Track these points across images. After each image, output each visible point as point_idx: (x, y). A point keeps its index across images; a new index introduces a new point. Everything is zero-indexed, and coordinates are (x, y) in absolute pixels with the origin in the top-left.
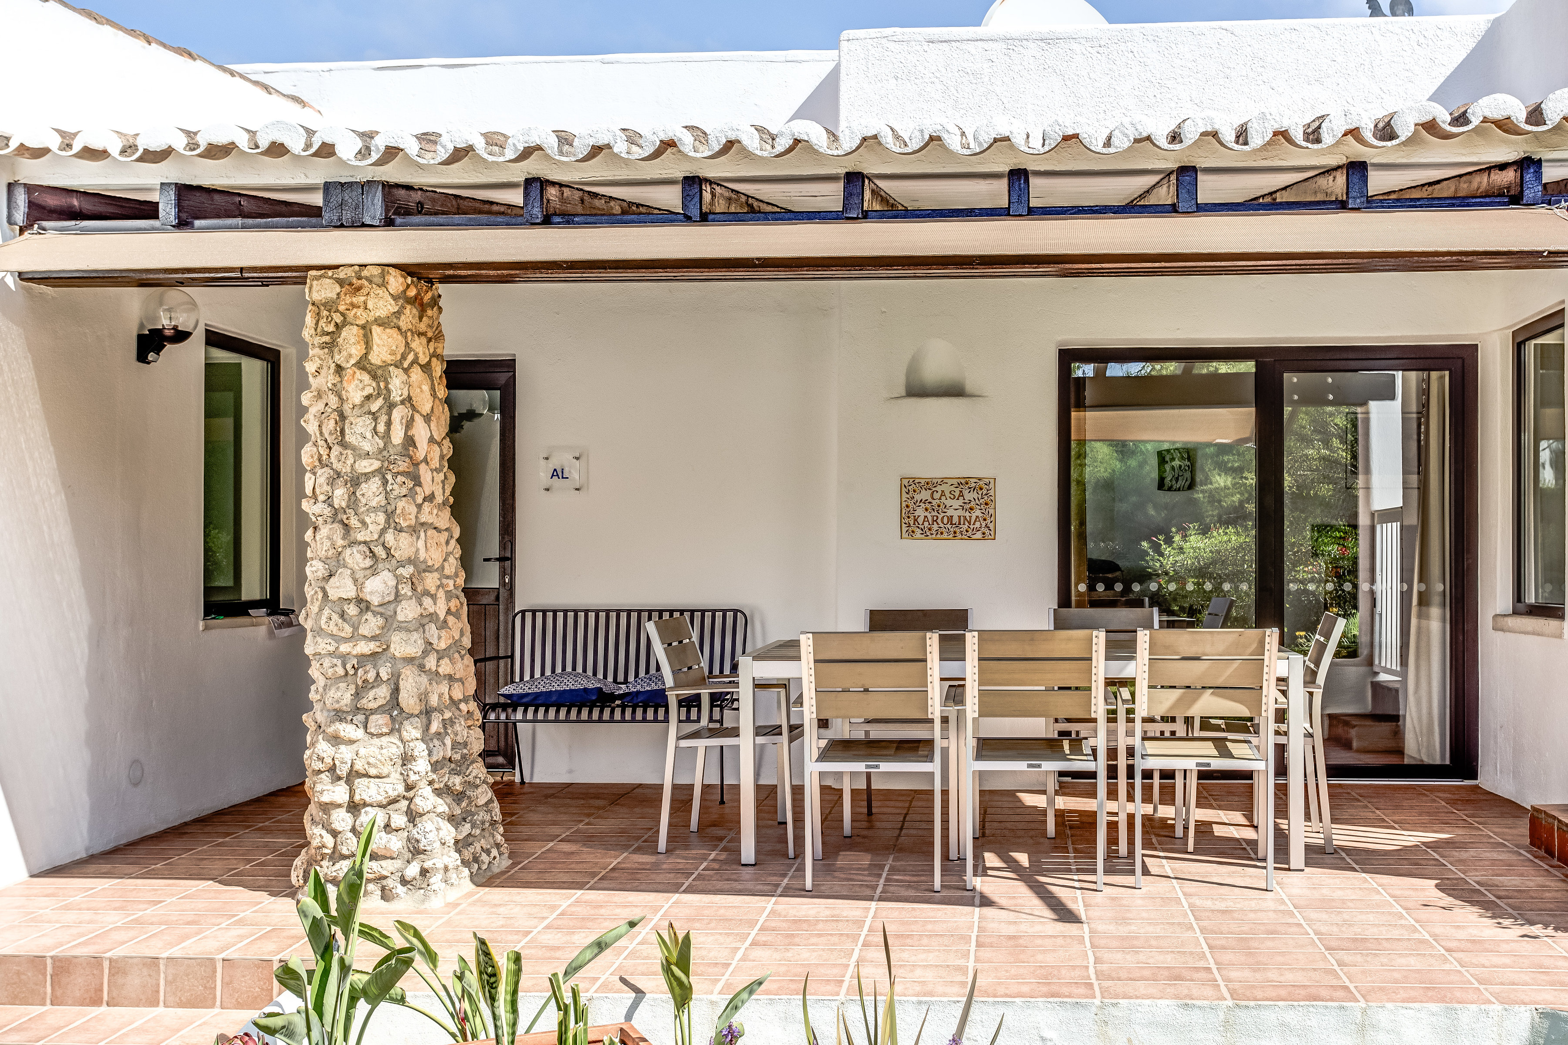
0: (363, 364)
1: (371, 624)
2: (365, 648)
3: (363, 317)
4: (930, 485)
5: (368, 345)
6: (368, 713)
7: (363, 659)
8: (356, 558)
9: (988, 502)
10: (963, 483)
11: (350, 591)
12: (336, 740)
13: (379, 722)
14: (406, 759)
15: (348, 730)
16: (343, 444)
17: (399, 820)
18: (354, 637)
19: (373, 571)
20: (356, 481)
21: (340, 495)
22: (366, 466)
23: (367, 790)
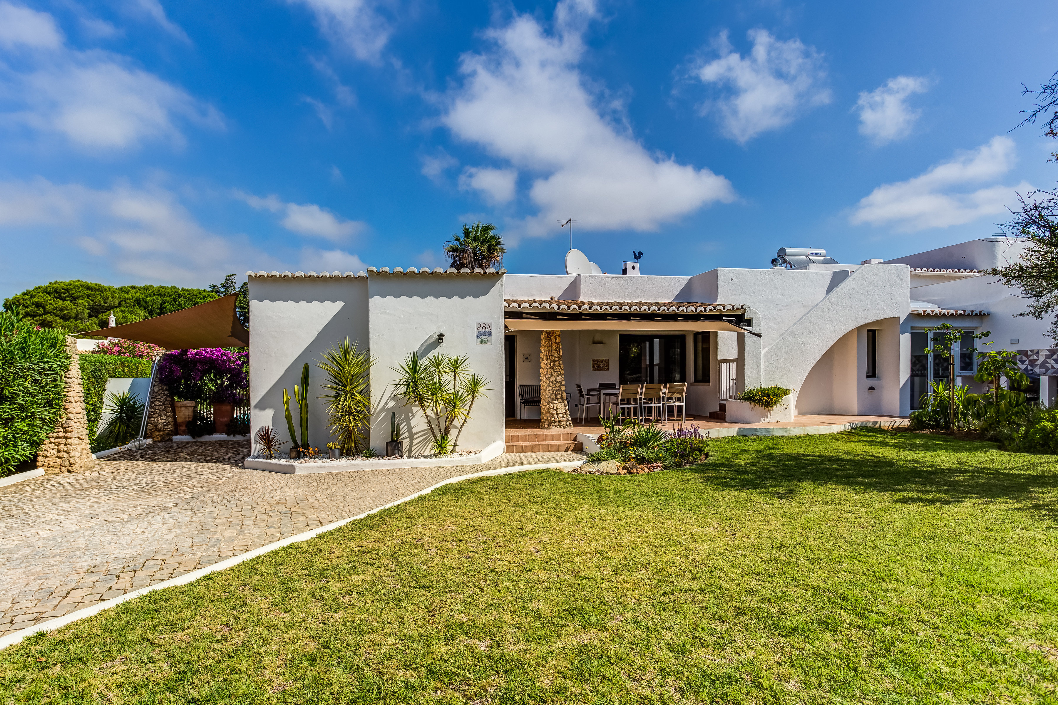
0: (555, 342)
1: (558, 385)
2: (557, 389)
3: (555, 335)
4: (597, 360)
5: (556, 340)
6: (558, 399)
7: (556, 390)
8: (555, 374)
9: (607, 364)
10: (603, 360)
11: (554, 380)
12: (553, 403)
13: (560, 400)
14: (565, 406)
15: (556, 402)
16: (552, 355)
17: (565, 416)
18: (555, 387)
19: (558, 376)
20: (554, 361)
21: (552, 364)
22: (556, 359)
23: (559, 411)
